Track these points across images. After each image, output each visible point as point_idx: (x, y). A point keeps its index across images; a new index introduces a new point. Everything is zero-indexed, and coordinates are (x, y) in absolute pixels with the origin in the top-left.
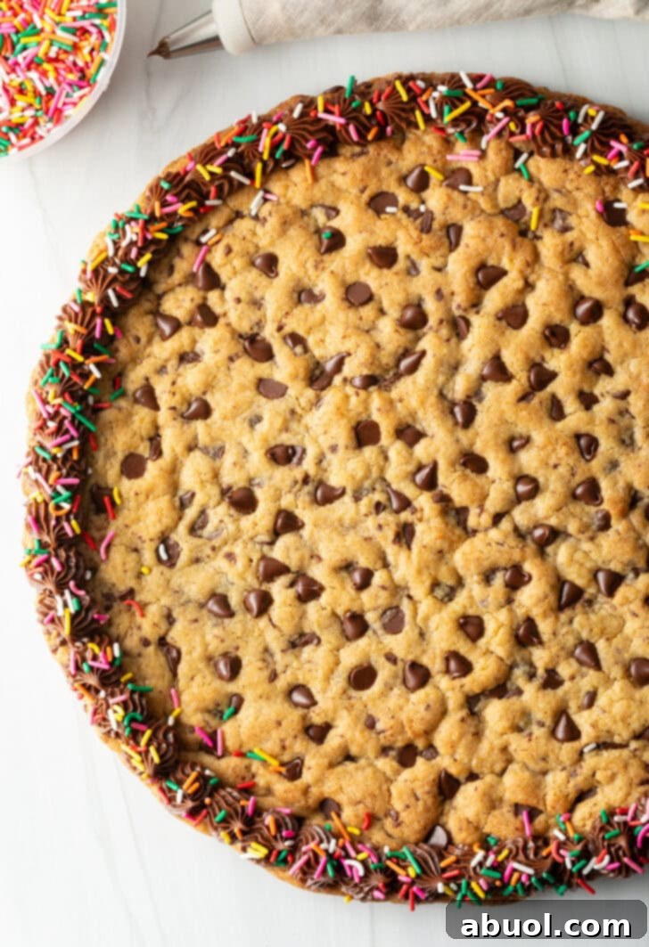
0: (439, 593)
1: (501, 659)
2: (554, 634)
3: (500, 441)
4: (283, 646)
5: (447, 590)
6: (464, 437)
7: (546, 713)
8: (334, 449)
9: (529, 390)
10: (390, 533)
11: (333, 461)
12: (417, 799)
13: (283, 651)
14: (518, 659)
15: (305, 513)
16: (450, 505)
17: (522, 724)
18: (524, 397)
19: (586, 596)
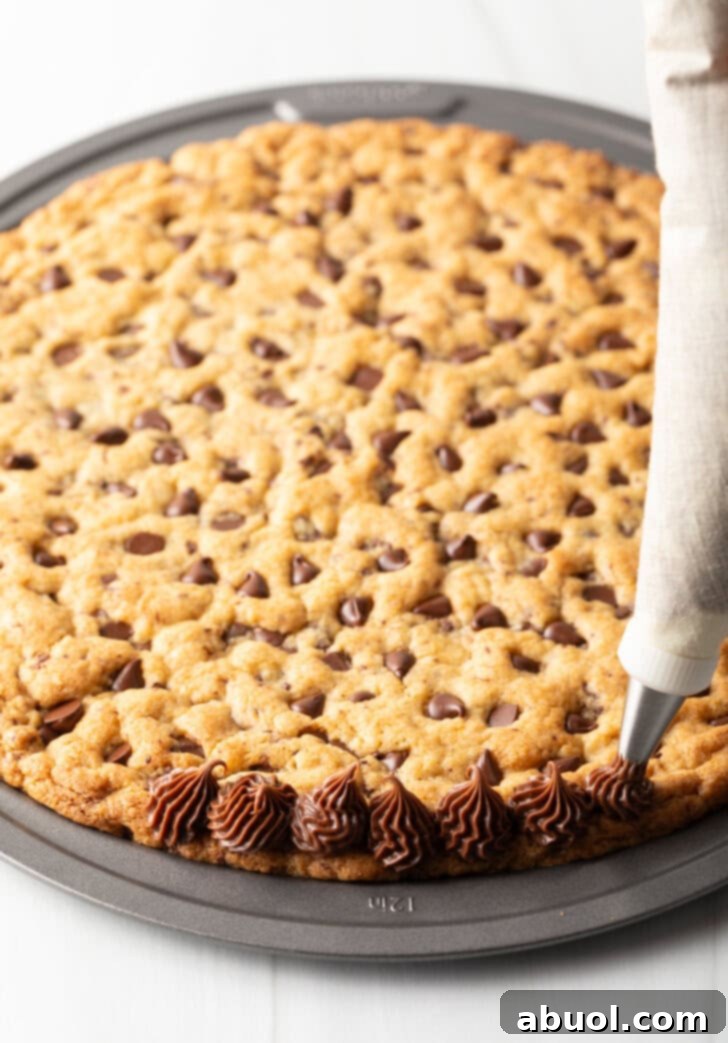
0: (300, 526)
1: (304, 610)
2: (384, 623)
3: (494, 452)
4: (94, 479)
5: (310, 531)
6: (460, 430)
7: (301, 677)
8: (321, 368)
9: (565, 433)
10: (304, 453)
11: (311, 376)
12: (84, 657)
13: (89, 483)
14: (322, 623)
15: (236, 397)
16: (389, 472)
17: (265, 673)
18: (554, 436)
19: (451, 618)
